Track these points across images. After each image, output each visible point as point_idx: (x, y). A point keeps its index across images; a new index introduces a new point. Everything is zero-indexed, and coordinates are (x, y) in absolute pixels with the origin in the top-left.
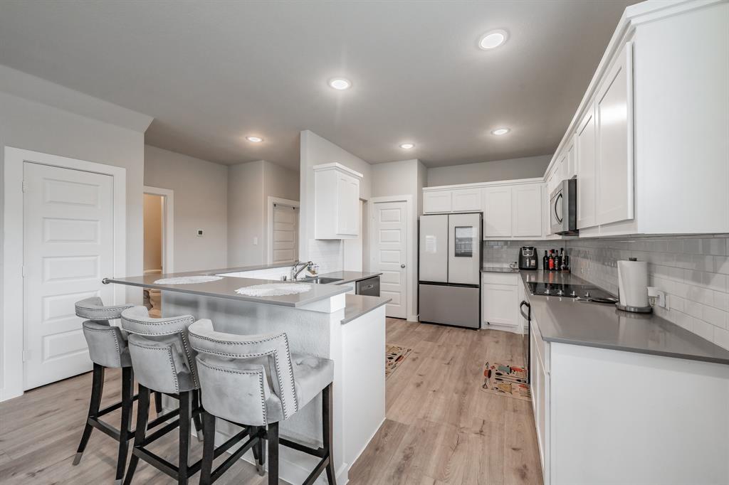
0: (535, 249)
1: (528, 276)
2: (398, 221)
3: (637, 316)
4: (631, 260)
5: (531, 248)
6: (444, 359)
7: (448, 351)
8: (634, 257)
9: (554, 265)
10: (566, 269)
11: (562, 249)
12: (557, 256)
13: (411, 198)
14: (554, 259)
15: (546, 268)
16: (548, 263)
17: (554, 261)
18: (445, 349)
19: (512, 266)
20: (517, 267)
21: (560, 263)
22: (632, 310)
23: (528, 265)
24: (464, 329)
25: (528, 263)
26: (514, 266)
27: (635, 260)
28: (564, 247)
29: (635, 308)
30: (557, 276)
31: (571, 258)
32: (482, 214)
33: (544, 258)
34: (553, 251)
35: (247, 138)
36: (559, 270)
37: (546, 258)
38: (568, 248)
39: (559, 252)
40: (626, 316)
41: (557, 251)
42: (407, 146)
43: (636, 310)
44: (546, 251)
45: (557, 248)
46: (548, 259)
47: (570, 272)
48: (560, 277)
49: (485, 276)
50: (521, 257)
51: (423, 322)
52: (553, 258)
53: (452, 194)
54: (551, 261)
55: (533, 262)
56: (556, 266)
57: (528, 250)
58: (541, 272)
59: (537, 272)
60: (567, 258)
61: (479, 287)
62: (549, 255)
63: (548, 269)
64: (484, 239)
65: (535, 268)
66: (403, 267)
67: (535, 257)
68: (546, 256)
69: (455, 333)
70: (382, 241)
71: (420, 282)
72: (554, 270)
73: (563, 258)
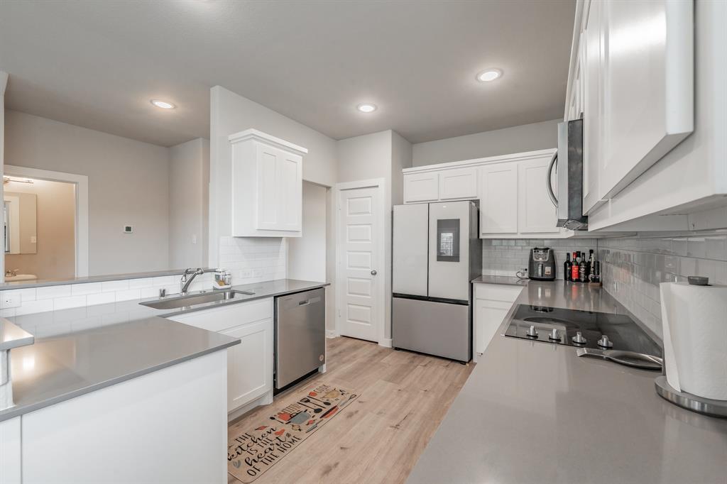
0: (552, 252)
1: (540, 290)
2: (368, 213)
3: (707, 422)
4: (694, 281)
5: (546, 250)
6: (394, 416)
7: (407, 402)
8: (702, 275)
9: (579, 274)
10: (595, 280)
11: (591, 252)
12: (584, 262)
13: (383, 182)
14: (579, 265)
15: (568, 277)
16: (571, 270)
17: (579, 269)
18: (405, 396)
19: (520, 275)
20: (526, 275)
21: (587, 272)
22: (697, 406)
23: (540, 273)
24: (448, 362)
25: (540, 270)
26: (523, 274)
27: (704, 283)
28: (594, 249)
29: (703, 401)
30: (583, 290)
31: (603, 264)
32: (477, 202)
33: (565, 264)
34: (578, 254)
35: (151, 102)
36: (587, 281)
37: (568, 263)
38: (600, 249)
39: (587, 255)
40: (678, 418)
41: (584, 254)
42: (367, 109)
43: (706, 409)
44: (568, 254)
45: (586, 250)
46: (571, 265)
47: (601, 285)
48: (589, 292)
49: (478, 288)
50: (531, 262)
51: (397, 349)
52: (577, 264)
53: (439, 175)
54: (575, 269)
55: (548, 269)
56: (583, 275)
57: (541, 252)
58: (561, 284)
59: (555, 285)
60: (597, 264)
61: (470, 303)
62: (571, 260)
63: (571, 279)
64: (481, 237)
65: (552, 278)
66: (374, 273)
67: (553, 264)
68: (568, 261)
69: (433, 368)
70: (350, 240)
71: (395, 295)
72: (578, 280)
73: (592, 265)
